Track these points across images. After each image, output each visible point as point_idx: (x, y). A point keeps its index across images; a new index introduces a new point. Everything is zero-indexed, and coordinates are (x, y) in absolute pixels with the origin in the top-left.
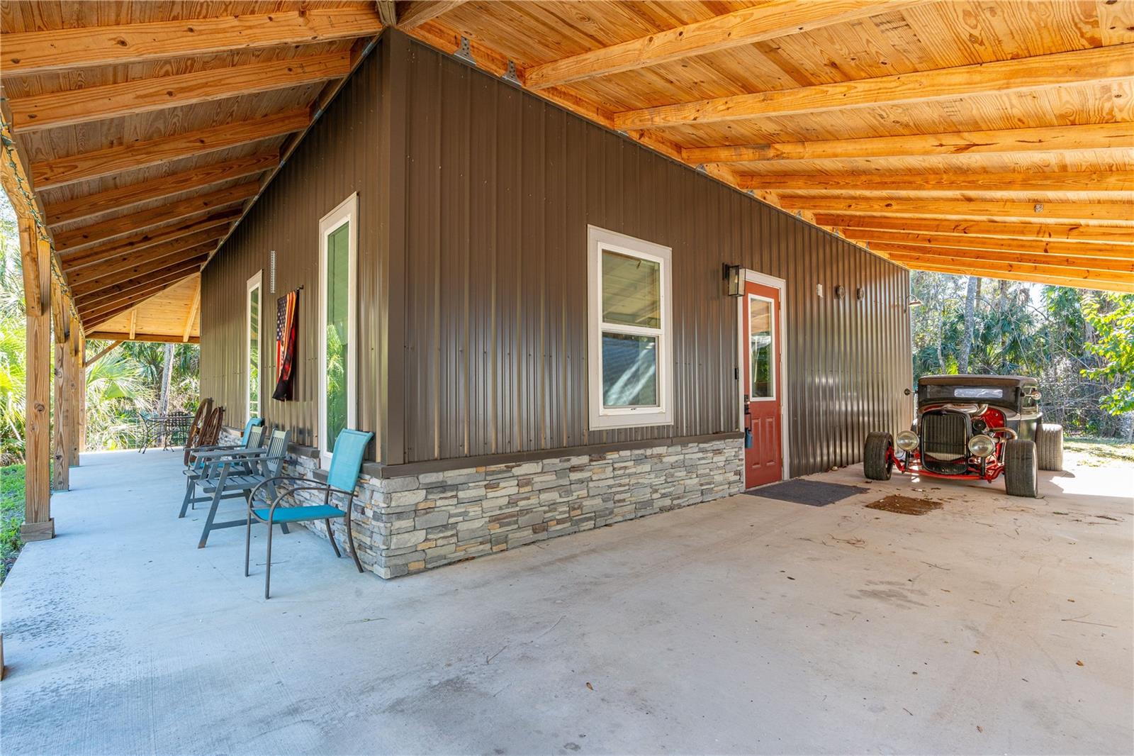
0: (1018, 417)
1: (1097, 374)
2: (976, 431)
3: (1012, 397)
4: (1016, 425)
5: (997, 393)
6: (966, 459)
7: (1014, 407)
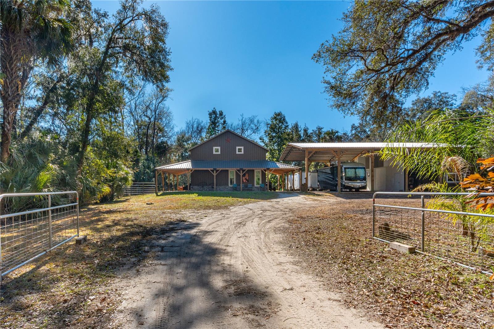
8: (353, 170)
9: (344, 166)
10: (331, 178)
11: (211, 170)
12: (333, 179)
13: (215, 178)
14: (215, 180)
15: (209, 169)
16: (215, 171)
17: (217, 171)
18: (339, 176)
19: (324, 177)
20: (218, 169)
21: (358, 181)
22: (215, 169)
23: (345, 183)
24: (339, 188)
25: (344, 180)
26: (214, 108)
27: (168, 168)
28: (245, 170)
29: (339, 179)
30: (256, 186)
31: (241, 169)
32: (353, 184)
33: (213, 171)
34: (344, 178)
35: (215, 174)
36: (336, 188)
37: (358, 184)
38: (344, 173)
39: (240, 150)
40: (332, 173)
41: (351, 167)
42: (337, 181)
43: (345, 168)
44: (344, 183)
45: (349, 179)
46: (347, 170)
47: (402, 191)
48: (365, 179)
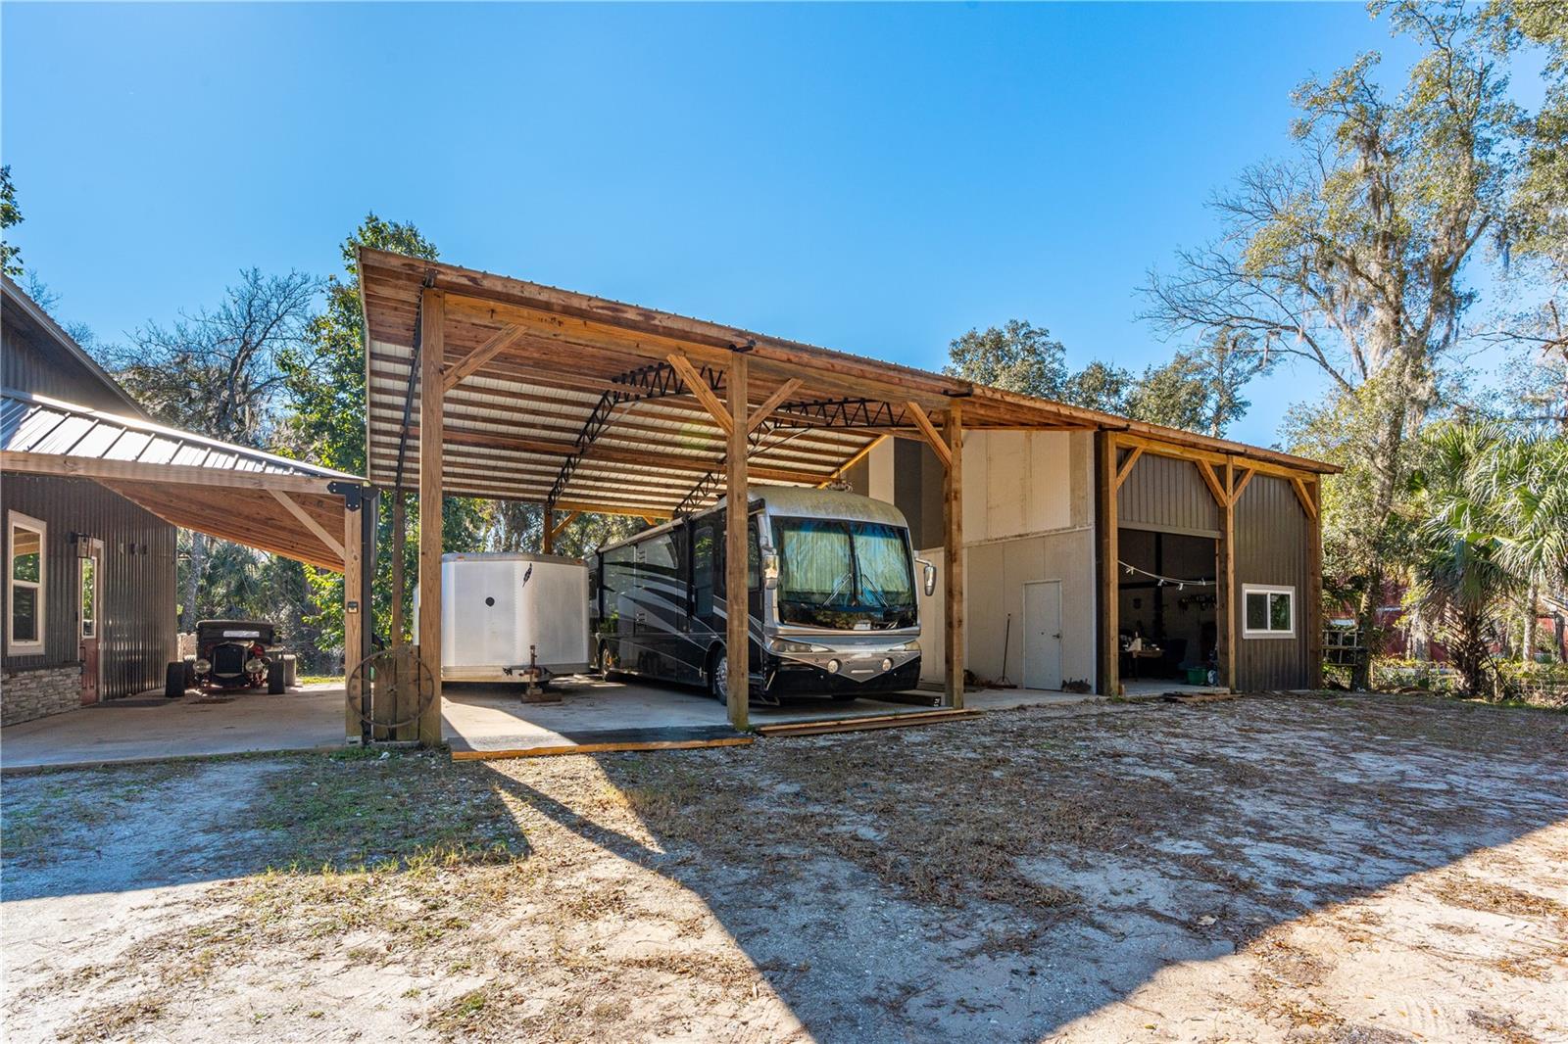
0: (272, 650)
1: (314, 621)
2: (249, 658)
3: (267, 637)
4: (271, 654)
5: (255, 634)
6: (243, 675)
7: (270, 644)
8: (835, 542)
9: (773, 510)
10: (676, 600)
12: (691, 608)
18: (739, 584)
19: (635, 593)
21: (862, 628)
23: (784, 642)
24: (734, 674)
25: (773, 616)
29: (735, 614)
32: (840, 650)
34: (773, 598)
36: (712, 676)
37: (862, 653)
38: (771, 557)
40: (685, 571)
41: (822, 515)
42: (721, 625)
43: (781, 525)
44: (770, 645)
45: (802, 609)
46: (791, 537)
47: (1079, 687)
48: (897, 613)
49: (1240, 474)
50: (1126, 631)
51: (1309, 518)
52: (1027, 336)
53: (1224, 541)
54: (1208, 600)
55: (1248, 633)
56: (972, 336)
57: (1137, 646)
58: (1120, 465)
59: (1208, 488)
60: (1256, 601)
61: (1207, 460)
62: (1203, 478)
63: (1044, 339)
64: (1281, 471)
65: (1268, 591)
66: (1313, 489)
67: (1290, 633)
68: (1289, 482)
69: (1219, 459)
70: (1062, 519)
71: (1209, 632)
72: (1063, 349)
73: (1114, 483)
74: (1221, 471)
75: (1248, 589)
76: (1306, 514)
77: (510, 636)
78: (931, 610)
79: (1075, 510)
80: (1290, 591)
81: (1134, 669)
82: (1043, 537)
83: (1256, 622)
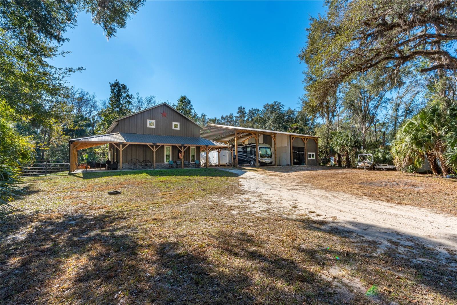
8: (265, 149)
9: (259, 146)
11: (150, 145)
13: (155, 154)
14: (155, 156)
15: (148, 144)
16: (155, 147)
17: (157, 146)
20: (158, 144)
21: (266, 158)
22: (155, 144)
23: (261, 159)
25: (260, 157)
26: (116, 80)
27: (86, 140)
28: (186, 146)
29: (257, 157)
30: (191, 162)
31: (183, 145)
33: (152, 146)
34: (260, 155)
35: (155, 150)
36: (250, 163)
37: (267, 160)
38: (259, 151)
39: (176, 126)
41: (263, 147)
43: (260, 148)
44: (259, 160)
45: (262, 156)
46: (261, 149)
47: (289, 165)
48: (270, 157)
49: (307, 139)
50: (294, 159)
51: (317, 144)
52: (277, 104)
53: (305, 147)
54: (303, 155)
55: (309, 159)
56: (268, 104)
57: (296, 161)
58: (292, 139)
59: (303, 141)
60: (310, 155)
61: (303, 138)
62: (302, 140)
63: (280, 104)
64: (312, 138)
65: (311, 153)
66: (317, 140)
67: (314, 159)
68: (314, 139)
69: (304, 137)
70: (286, 145)
71: (304, 158)
72: (284, 106)
73: (292, 141)
74: (304, 139)
75: (308, 153)
76: (316, 143)
77: (226, 159)
78: (273, 156)
79: (287, 144)
80: (314, 153)
81: (295, 163)
82: (284, 147)
83: (310, 157)
